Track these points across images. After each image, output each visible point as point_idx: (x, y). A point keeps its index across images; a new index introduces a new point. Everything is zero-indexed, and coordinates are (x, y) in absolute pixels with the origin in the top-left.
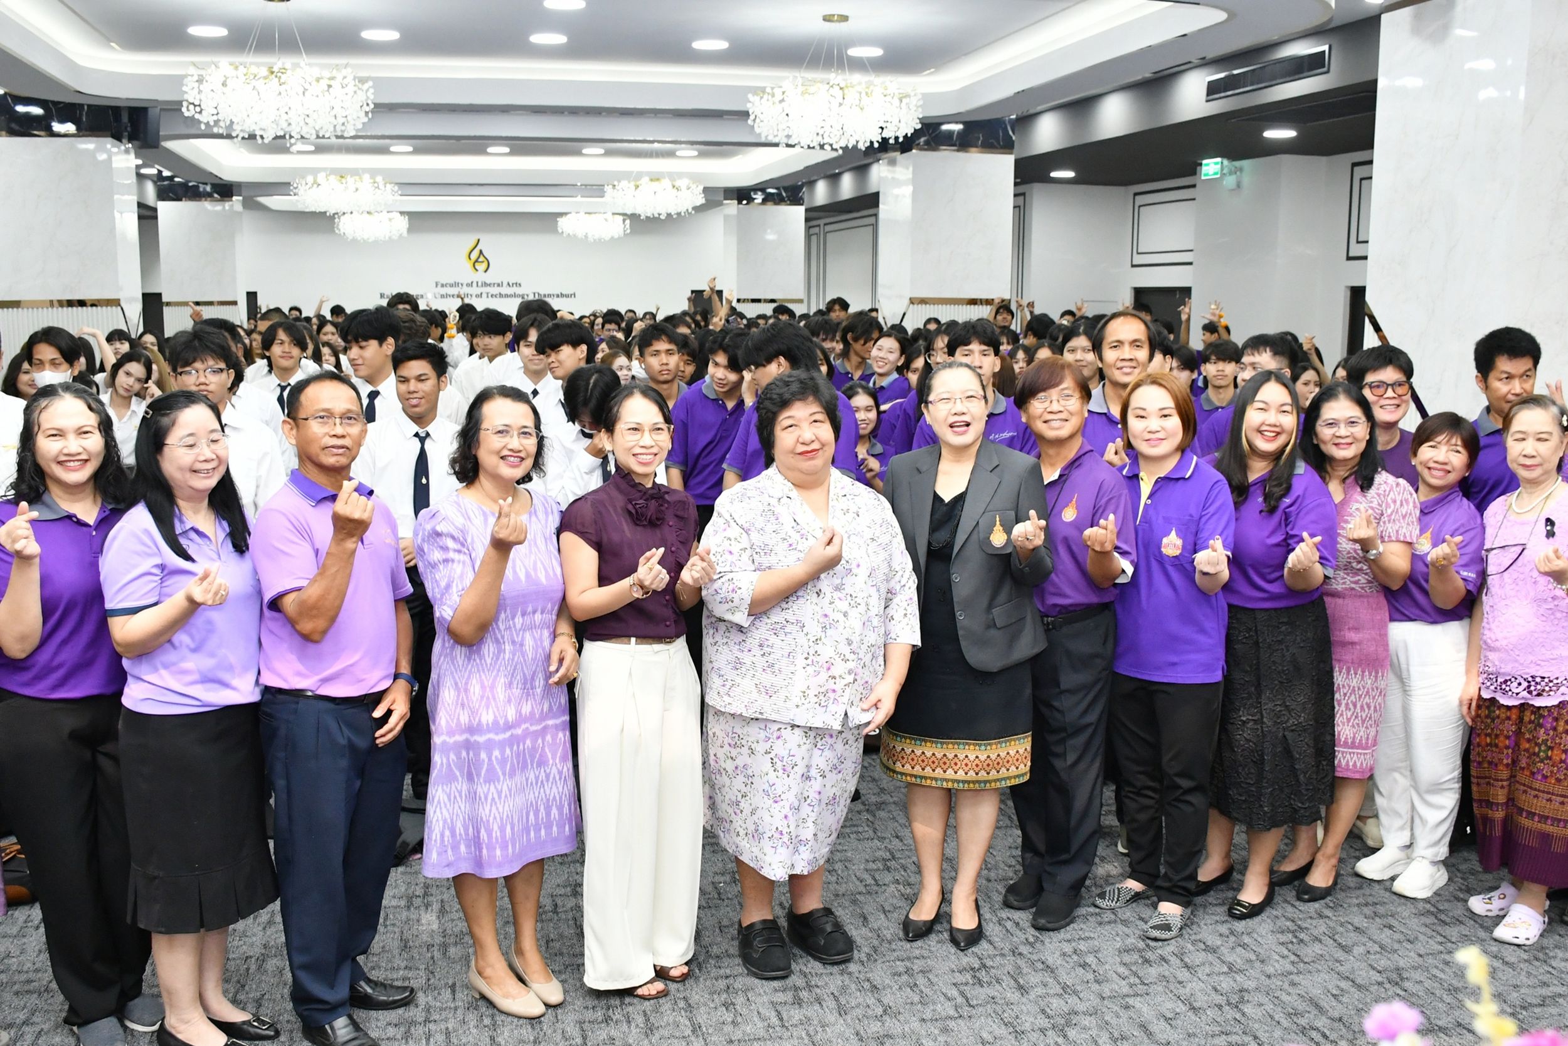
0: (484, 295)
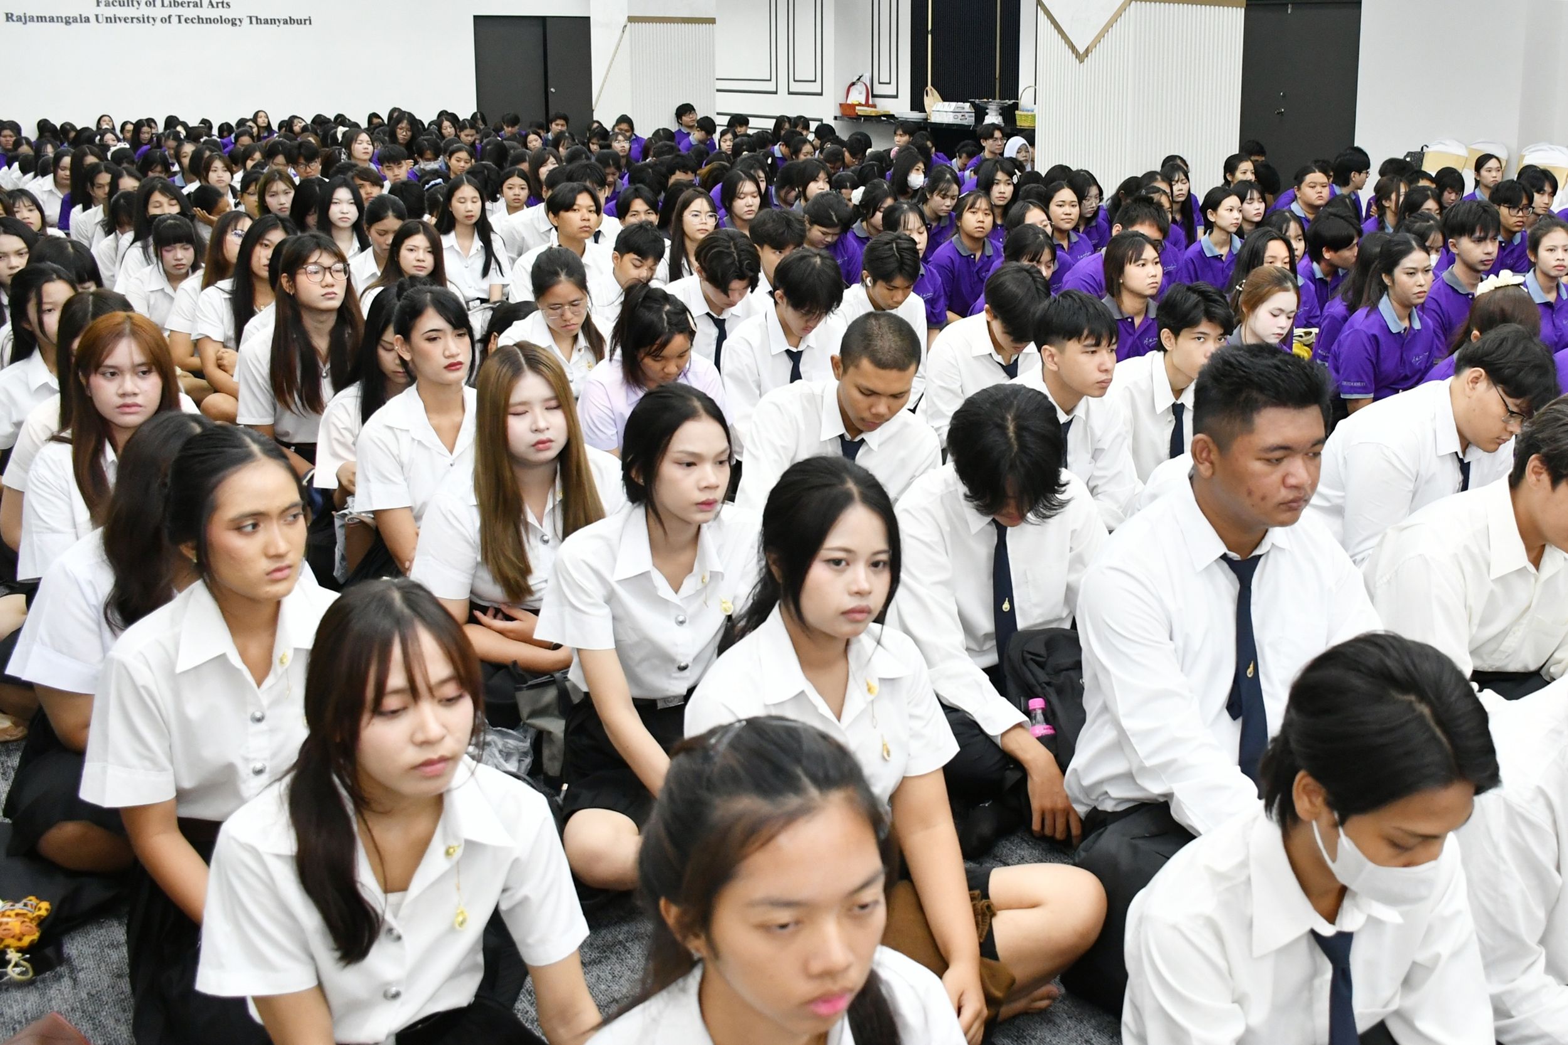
0: (174, 20)
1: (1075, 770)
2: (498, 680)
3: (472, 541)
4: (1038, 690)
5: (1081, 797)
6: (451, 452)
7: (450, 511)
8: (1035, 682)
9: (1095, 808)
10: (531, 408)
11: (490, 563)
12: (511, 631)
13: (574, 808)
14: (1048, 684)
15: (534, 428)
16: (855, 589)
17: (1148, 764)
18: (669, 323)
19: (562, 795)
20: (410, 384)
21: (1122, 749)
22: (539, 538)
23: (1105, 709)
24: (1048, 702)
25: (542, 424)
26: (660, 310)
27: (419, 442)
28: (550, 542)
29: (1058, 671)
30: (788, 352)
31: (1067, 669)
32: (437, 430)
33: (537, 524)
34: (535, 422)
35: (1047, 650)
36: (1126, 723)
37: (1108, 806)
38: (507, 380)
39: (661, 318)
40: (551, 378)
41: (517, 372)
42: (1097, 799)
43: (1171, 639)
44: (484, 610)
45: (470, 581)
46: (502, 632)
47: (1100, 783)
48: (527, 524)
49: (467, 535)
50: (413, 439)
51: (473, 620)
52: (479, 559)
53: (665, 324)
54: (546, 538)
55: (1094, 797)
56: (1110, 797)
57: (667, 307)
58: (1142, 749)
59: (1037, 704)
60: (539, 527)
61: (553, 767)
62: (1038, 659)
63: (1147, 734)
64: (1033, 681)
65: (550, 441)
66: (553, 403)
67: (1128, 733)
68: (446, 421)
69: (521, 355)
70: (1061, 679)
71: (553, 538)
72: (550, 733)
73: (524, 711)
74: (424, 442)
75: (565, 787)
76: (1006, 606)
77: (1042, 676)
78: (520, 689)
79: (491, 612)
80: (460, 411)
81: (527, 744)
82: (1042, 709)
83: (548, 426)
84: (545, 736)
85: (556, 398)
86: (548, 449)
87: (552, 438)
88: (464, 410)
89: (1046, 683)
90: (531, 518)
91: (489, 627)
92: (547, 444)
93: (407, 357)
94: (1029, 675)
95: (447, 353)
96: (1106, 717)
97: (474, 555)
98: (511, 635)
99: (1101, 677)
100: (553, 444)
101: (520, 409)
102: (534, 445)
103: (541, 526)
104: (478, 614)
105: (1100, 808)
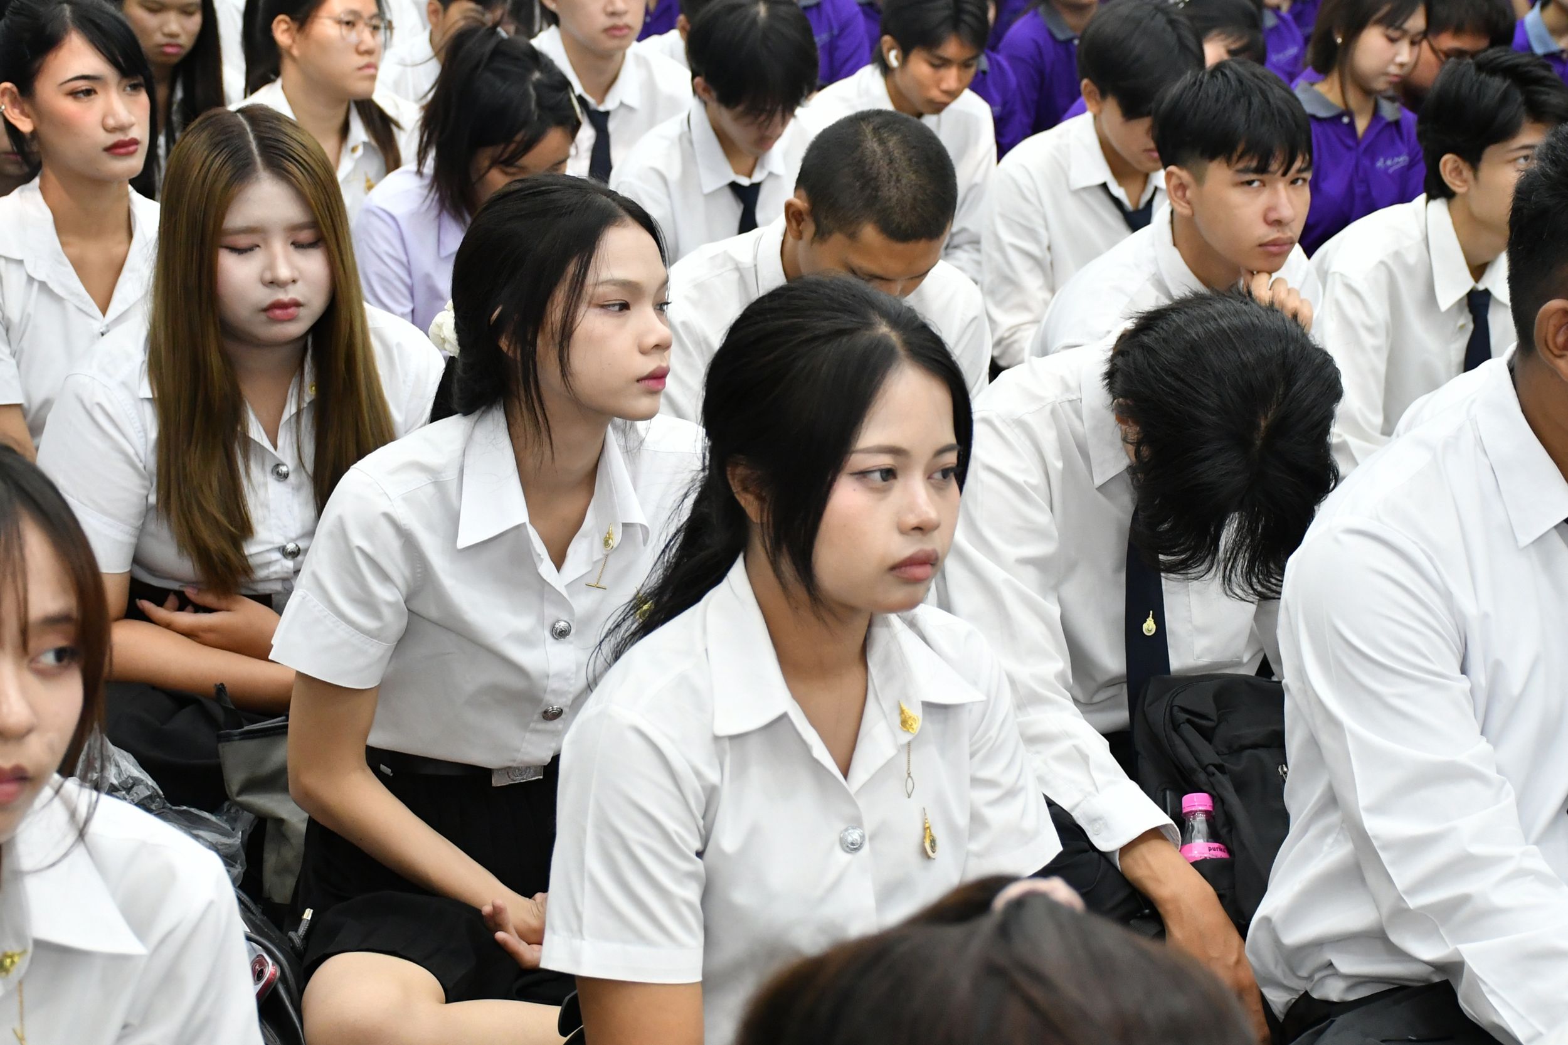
1: (1267, 920)
2: (183, 721)
3: (141, 466)
4: (1202, 777)
5: (1279, 973)
6: (104, 311)
7: (99, 404)
8: (1194, 764)
9: (1306, 994)
10: (266, 241)
11: (173, 514)
12: (211, 629)
13: (329, 950)
14: (1220, 768)
15: (268, 276)
16: (912, 520)
17: (1413, 903)
18: (539, 104)
19: (302, 929)
20: (26, 179)
21: (1363, 880)
22: (269, 469)
23: (1332, 800)
24: (1217, 799)
25: (284, 272)
26: (523, 78)
27: (43, 285)
28: (292, 478)
29: (1235, 749)
30: (734, 186)
31: (1255, 746)
32: (79, 266)
33: (266, 444)
34: (271, 266)
35: (1218, 710)
36: (1373, 825)
37: (1333, 991)
38: (220, 185)
39: (526, 94)
40: (307, 190)
41: (242, 172)
42: (1310, 978)
43: (1463, 671)
44: (159, 597)
45: (133, 540)
46: (190, 634)
47: (1319, 944)
48: (247, 442)
49: (131, 452)
50: (31, 279)
51: (133, 613)
52: (153, 499)
53: (533, 105)
54: (284, 469)
55: (1304, 973)
56: (1337, 974)
57: (537, 75)
58: (1403, 876)
59: (1197, 802)
60: (271, 449)
61: (280, 888)
62: (1204, 722)
63: (1415, 845)
64: (1191, 761)
65: (297, 304)
66: (306, 236)
67: (1376, 844)
68: (95, 252)
69: (251, 137)
70: (1242, 764)
71: (296, 470)
72: (280, 821)
73: (235, 779)
74: (51, 285)
75: (308, 914)
76: (1149, 627)
77: (1209, 754)
78: (228, 738)
79: (172, 600)
80: (123, 235)
81: (236, 840)
82: (1206, 812)
83: (296, 275)
84: (270, 826)
85: (314, 225)
86: (292, 319)
87: (300, 299)
88: (130, 235)
89: (1215, 766)
90: (256, 432)
91: (168, 626)
92: (291, 310)
93: (25, 126)
94: (1183, 750)
95: (111, 122)
96: (1334, 818)
97: (144, 492)
98: (211, 637)
99: (1325, 739)
100: (302, 312)
101: (243, 241)
102: (266, 310)
103: (275, 447)
104: (147, 605)
105: (1315, 995)
